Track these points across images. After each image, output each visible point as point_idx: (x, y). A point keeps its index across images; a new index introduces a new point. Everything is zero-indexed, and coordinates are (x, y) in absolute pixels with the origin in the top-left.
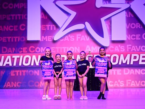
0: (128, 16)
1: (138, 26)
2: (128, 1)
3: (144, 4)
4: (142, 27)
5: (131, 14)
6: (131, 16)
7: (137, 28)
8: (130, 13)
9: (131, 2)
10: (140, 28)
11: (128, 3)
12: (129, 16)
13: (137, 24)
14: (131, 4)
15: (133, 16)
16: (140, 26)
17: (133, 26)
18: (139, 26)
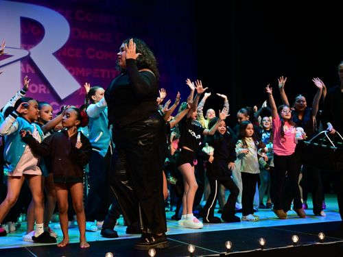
0: (24, 72)
1: (41, 89)
2: (25, 45)
3: (53, 52)
4: (48, 92)
5: (31, 68)
6: (30, 70)
7: (40, 92)
8: (28, 66)
9: (31, 47)
10: (45, 92)
11: (26, 48)
12: (28, 72)
13: (41, 86)
14: (31, 50)
15: (33, 72)
16: (46, 91)
17: (33, 88)
18: (44, 90)
